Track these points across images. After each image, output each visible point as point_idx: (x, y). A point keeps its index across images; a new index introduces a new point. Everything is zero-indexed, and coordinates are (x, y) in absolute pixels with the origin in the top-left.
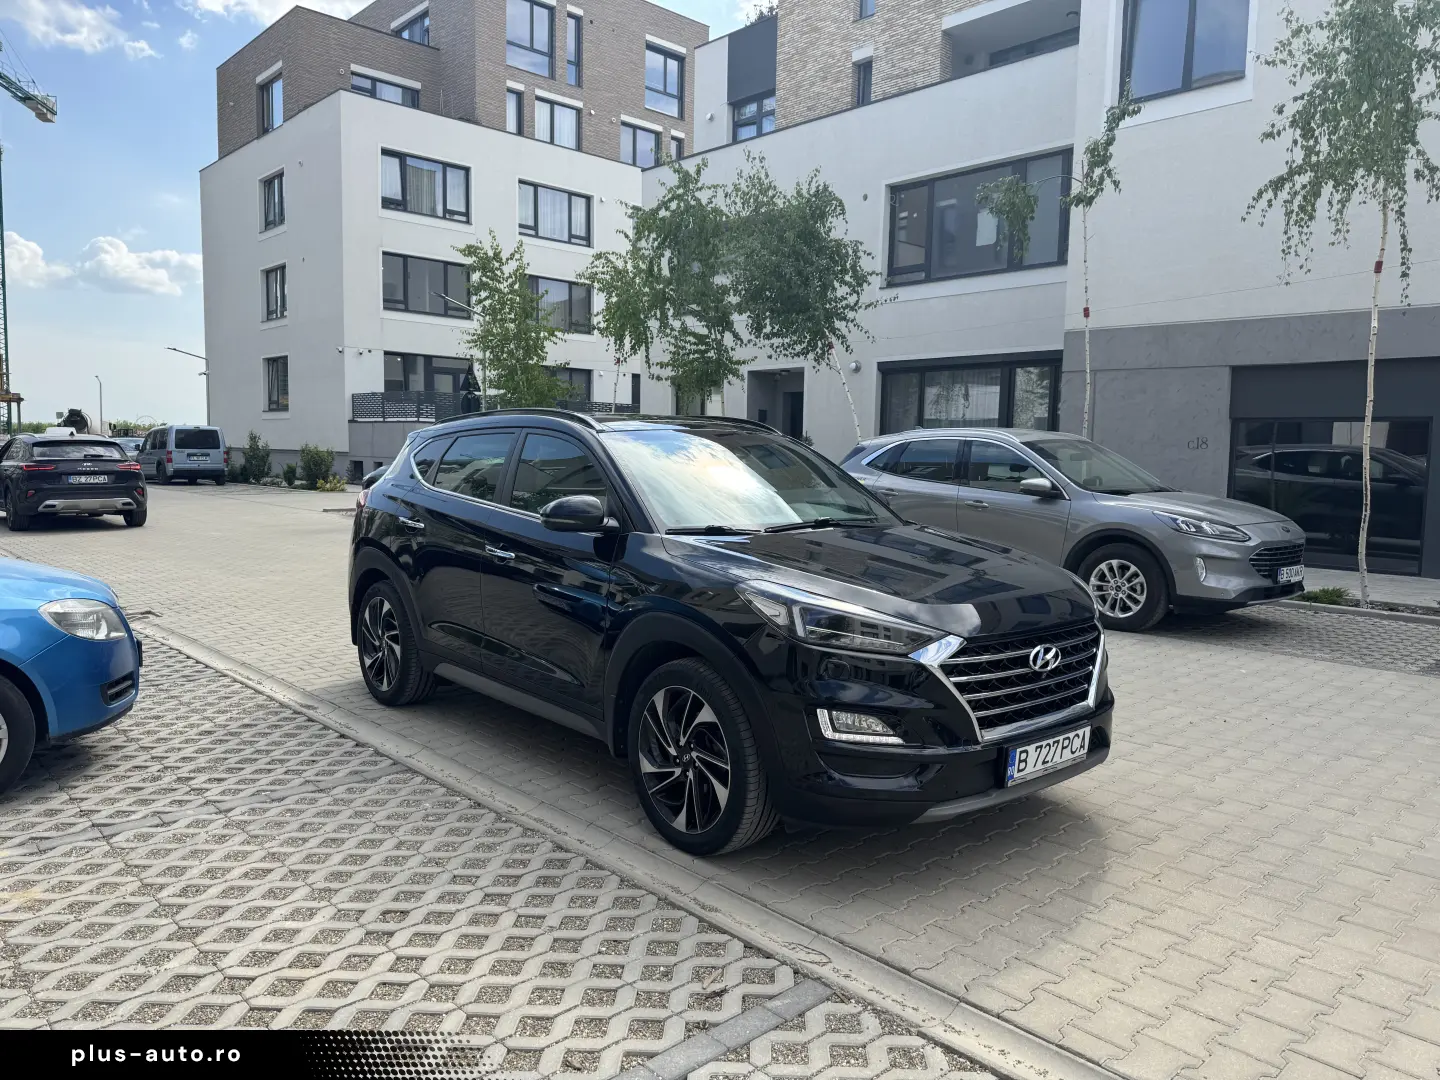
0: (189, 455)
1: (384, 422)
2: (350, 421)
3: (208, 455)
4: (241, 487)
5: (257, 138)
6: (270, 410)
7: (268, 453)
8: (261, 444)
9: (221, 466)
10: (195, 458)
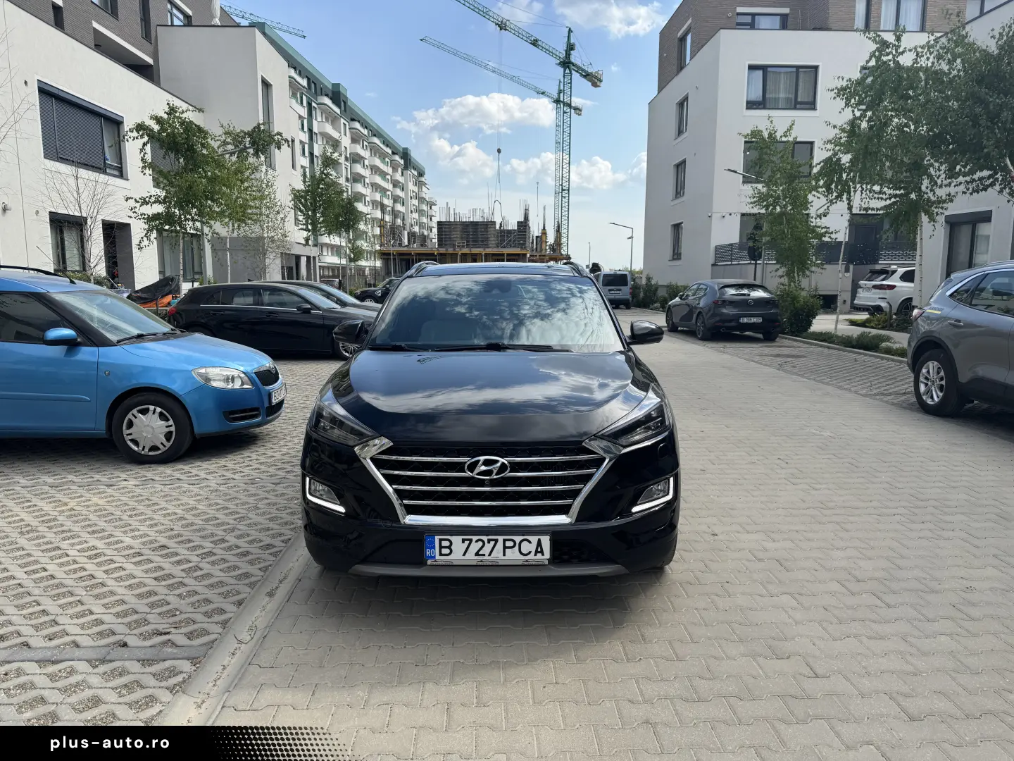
0: (610, 290)
1: (731, 265)
2: (713, 265)
3: (620, 290)
4: (639, 310)
5: (676, 75)
6: (674, 259)
7: (657, 287)
8: (653, 282)
9: (629, 297)
10: (613, 292)
